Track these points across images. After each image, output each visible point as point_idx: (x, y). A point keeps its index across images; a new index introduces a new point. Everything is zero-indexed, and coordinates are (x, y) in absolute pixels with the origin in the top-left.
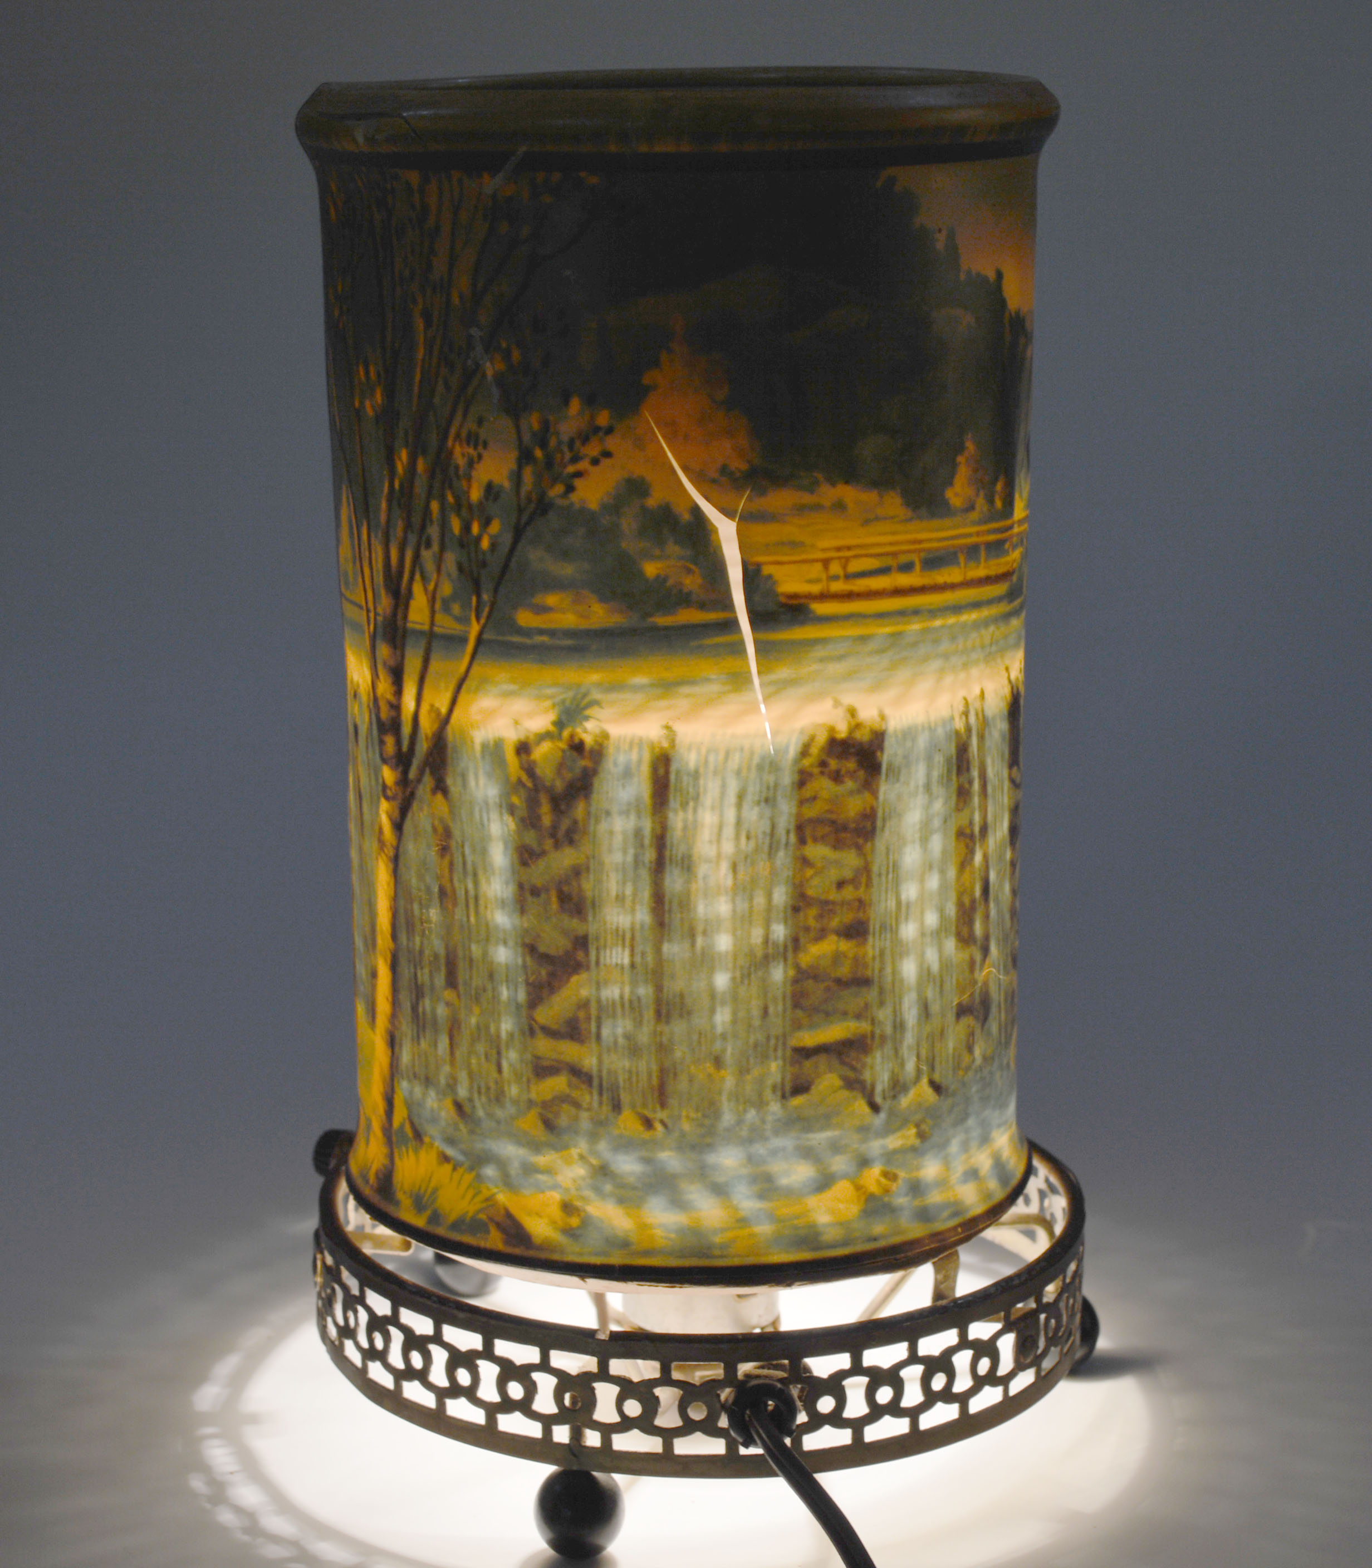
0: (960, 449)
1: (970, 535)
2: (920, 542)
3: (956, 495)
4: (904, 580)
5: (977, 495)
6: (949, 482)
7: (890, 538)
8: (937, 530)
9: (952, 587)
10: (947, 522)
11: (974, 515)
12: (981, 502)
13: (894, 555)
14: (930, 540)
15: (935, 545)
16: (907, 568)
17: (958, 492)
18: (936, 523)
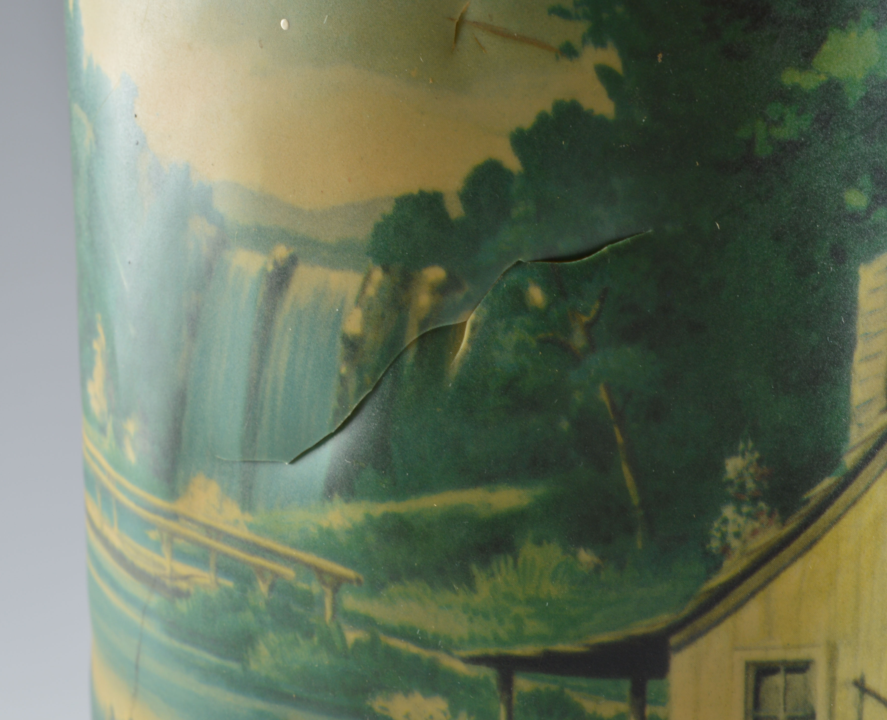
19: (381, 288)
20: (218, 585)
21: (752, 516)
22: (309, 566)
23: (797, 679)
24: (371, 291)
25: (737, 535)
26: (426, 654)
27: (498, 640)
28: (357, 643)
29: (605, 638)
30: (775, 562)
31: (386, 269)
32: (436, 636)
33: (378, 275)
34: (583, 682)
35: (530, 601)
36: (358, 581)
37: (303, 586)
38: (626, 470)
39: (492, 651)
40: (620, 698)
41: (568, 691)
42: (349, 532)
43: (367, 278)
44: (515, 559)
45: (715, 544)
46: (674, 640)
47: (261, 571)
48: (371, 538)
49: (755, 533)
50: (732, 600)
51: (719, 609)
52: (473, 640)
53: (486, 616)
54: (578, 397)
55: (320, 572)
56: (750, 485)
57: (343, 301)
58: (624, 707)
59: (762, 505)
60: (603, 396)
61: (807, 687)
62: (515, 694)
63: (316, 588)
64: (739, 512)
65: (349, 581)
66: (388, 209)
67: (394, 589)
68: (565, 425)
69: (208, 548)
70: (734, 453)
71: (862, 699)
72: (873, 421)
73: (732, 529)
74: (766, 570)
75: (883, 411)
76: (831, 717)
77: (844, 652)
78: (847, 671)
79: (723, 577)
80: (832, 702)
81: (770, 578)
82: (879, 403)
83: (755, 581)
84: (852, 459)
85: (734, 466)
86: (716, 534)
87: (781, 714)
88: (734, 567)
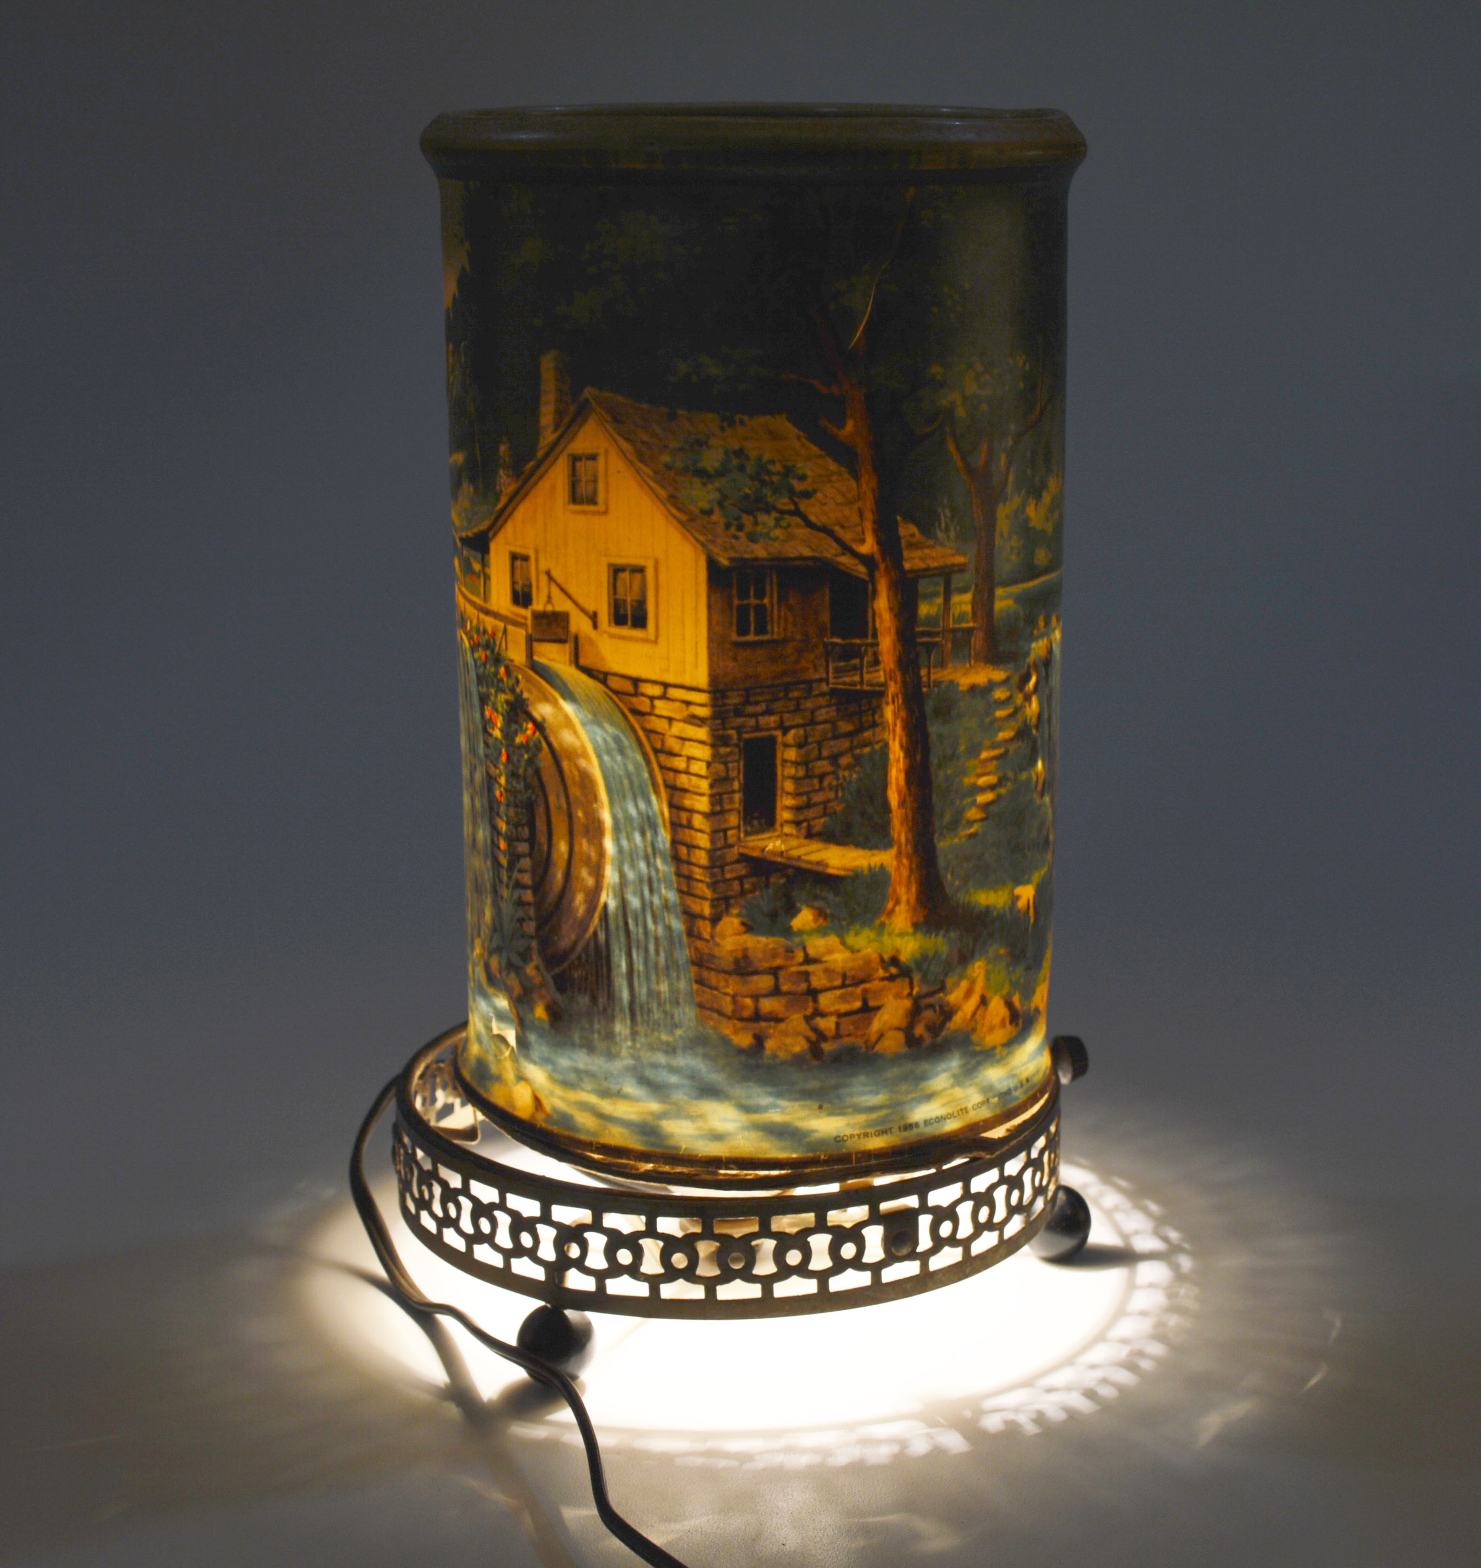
21: (508, 476)
23: (527, 565)
25: (504, 485)
29: (475, 530)
30: (515, 501)
40: (477, 561)
41: (470, 557)
46: (491, 534)
49: (509, 485)
50: (504, 517)
51: (500, 522)
54: (468, 409)
56: (508, 460)
58: (478, 565)
59: (511, 470)
61: (529, 569)
64: (504, 473)
68: (467, 422)
70: (502, 442)
72: (548, 437)
73: (502, 481)
74: (512, 505)
75: (555, 430)
76: (538, 587)
77: (541, 555)
78: (543, 566)
79: (500, 506)
80: (538, 580)
81: (514, 509)
82: (551, 428)
83: (510, 508)
84: (540, 454)
85: (503, 448)
86: (498, 483)
87: (521, 582)
88: (504, 500)
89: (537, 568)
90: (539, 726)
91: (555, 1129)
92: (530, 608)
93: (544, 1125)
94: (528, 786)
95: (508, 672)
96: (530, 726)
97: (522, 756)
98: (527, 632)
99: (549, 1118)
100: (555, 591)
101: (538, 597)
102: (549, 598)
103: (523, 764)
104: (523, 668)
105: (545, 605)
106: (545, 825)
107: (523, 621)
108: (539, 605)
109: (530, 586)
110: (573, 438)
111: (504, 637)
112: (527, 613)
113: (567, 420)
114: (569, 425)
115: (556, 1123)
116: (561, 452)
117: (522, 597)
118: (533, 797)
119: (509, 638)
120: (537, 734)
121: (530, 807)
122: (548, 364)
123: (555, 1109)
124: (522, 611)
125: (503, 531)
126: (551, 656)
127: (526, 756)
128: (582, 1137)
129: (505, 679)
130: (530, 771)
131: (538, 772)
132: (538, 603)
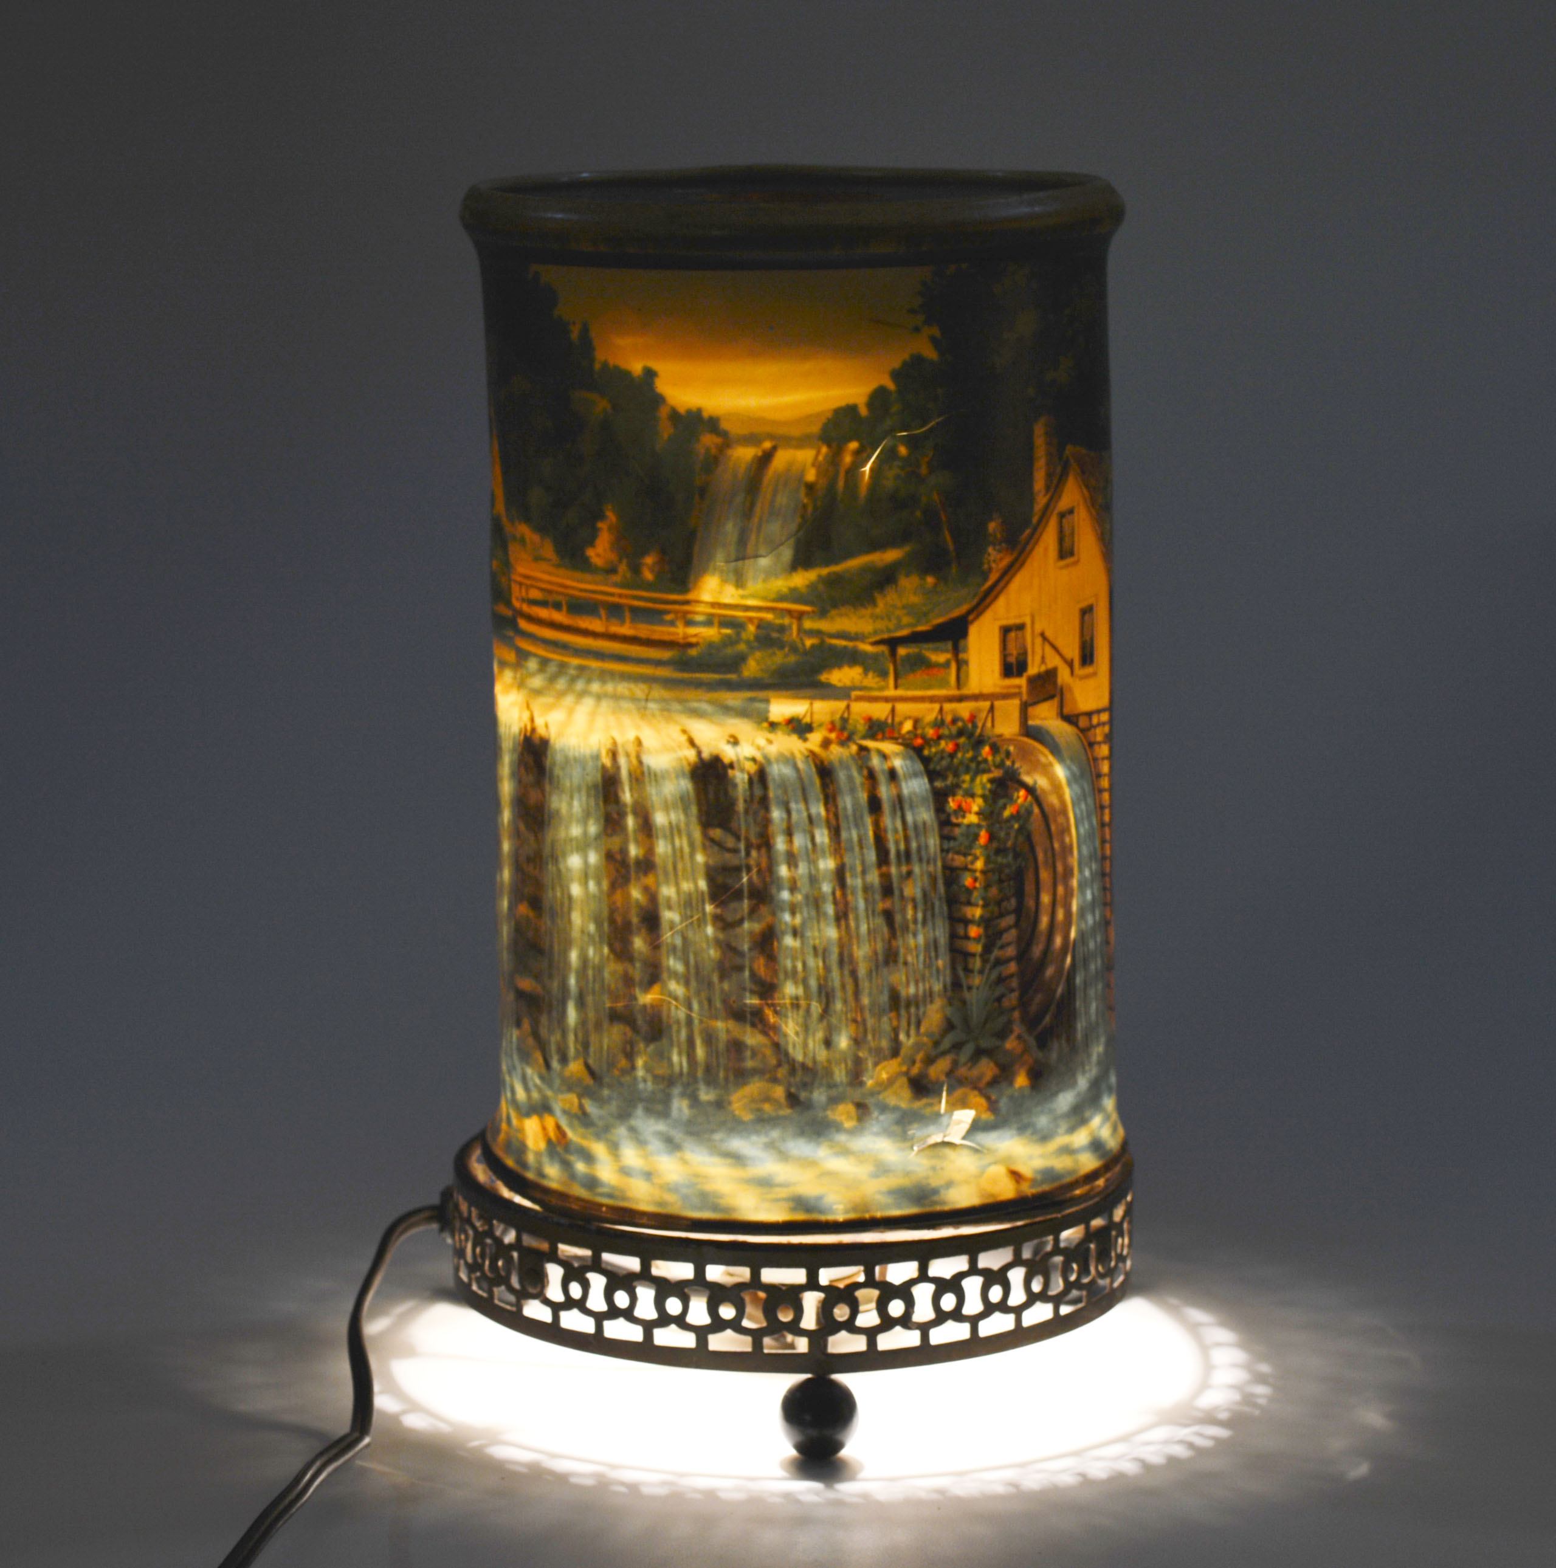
0: (600, 516)
1: (612, 595)
2: (566, 587)
3: (598, 555)
4: (559, 617)
5: (620, 561)
6: (591, 542)
7: (546, 577)
8: (578, 581)
9: (595, 635)
10: (588, 577)
11: (616, 578)
12: (623, 568)
13: (550, 592)
14: (573, 588)
15: (576, 593)
16: (557, 606)
17: (600, 552)
18: (578, 575)
19: (826, 456)
20: (720, 633)
21: (999, 551)
22: (782, 610)
23: (1020, 633)
24: (821, 458)
25: (994, 561)
26: (850, 644)
27: (889, 631)
28: (813, 646)
29: (940, 620)
30: (1010, 573)
31: (829, 446)
32: (856, 634)
33: (824, 450)
34: (931, 645)
35: (904, 607)
36: (813, 612)
37: (778, 621)
38: (947, 532)
39: (886, 636)
40: (947, 651)
41: (924, 652)
42: (808, 586)
43: (818, 453)
44: (896, 586)
45: (986, 566)
46: (971, 617)
47: (750, 619)
48: (821, 587)
49: (1001, 559)
50: (994, 593)
51: (988, 600)
52: (875, 632)
53: (882, 619)
54: (924, 499)
55: (789, 612)
56: (999, 536)
57: (805, 465)
58: (949, 656)
59: (1003, 545)
60: (935, 497)
61: (1024, 638)
62: (898, 657)
63: (786, 621)
64: (994, 549)
65: (807, 613)
66: (829, 415)
67: (833, 612)
68: (918, 514)
69: (712, 615)
70: (992, 520)
71: (1044, 643)
72: (1041, 501)
73: (992, 558)
74: (1006, 578)
75: (1045, 495)
76: (1033, 652)
77: (1037, 618)
78: (1038, 628)
79: (989, 584)
80: (1033, 644)
81: (1008, 582)
82: (1043, 492)
83: (1001, 584)
84: (1035, 520)
85: (992, 526)
86: (986, 561)
87: (1015, 652)
88: (993, 577)
89: (1033, 631)
90: (1031, 790)
91: (1046, 1187)
92: (1025, 675)
93: (1034, 1191)
94: (1016, 856)
95: (995, 749)
96: (1022, 793)
97: (1012, 827)
98: (1021, 700)
99: (1034, 1182)
100: (1048, 649)
101: (1033, 660)
102: (1043, 660)
103: (1013, 834)
104: (1016, 737)
105: (1040, 667)
106: (1033, 887)
107: (1017, 690)
108: (1033, 670)
109: (1025, 653)
110: (1060, 497)
111: (990, 715)
112: (1022, 682)
113: (1055, 482)
114: (1057, 486)
115: (1043, 1182)
116: (1052, 513)
117: (1012, 668)
118: (1023, 864)
119: (997, 713)
120: (1030, 798)
121: (1019, 876)
122: (1039, 431)
123: (1037, 1171)
124: (1016, 681)
125: (993, 607)
126: (1043, 716)
127: (1016, 826)
128: (1068, 1179)
129: (990, 758)
130: (1021, 839)
131: (1029, 838)
132: (1033, 666)
